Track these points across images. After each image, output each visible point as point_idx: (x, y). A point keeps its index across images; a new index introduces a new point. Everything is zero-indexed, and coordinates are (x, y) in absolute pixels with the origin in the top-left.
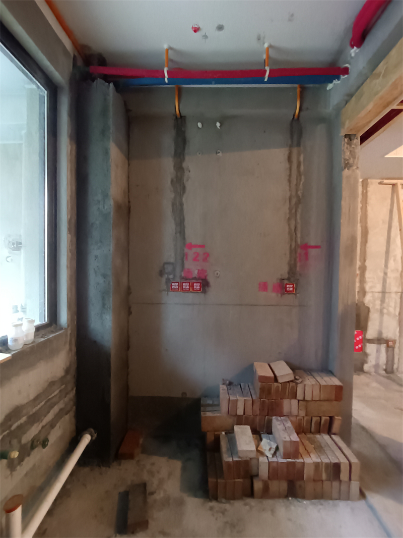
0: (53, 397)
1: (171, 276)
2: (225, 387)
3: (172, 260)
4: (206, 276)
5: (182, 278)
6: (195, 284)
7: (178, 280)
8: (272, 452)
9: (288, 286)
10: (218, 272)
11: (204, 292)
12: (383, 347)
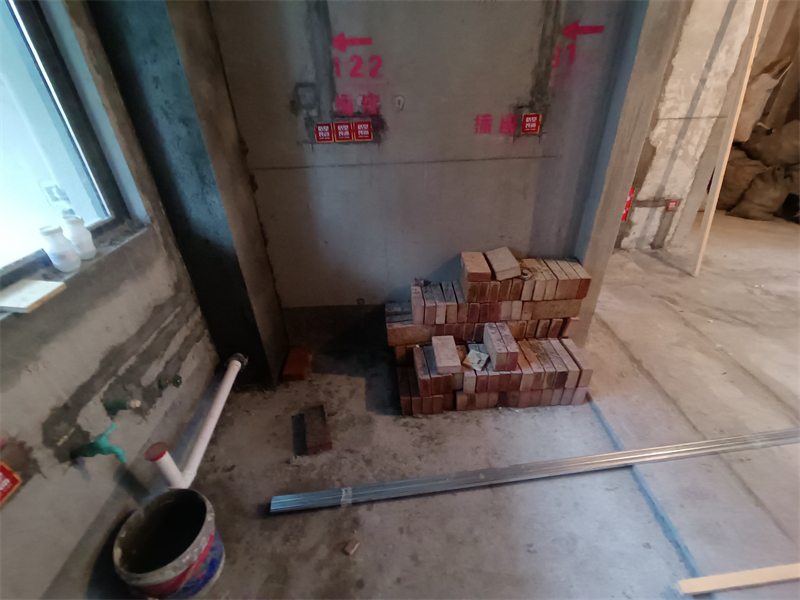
0: (169, 324)
1: (314, 113)
2: (418, 289)
3: (310, 77)
4: (378, 109)
5: (335, 115)
6: (359, 127)
7: (328, 119)
8: (482, 365)
9: (528, 120)
10: (400, 98)
11: (378, 140)
12: (659, 211)
